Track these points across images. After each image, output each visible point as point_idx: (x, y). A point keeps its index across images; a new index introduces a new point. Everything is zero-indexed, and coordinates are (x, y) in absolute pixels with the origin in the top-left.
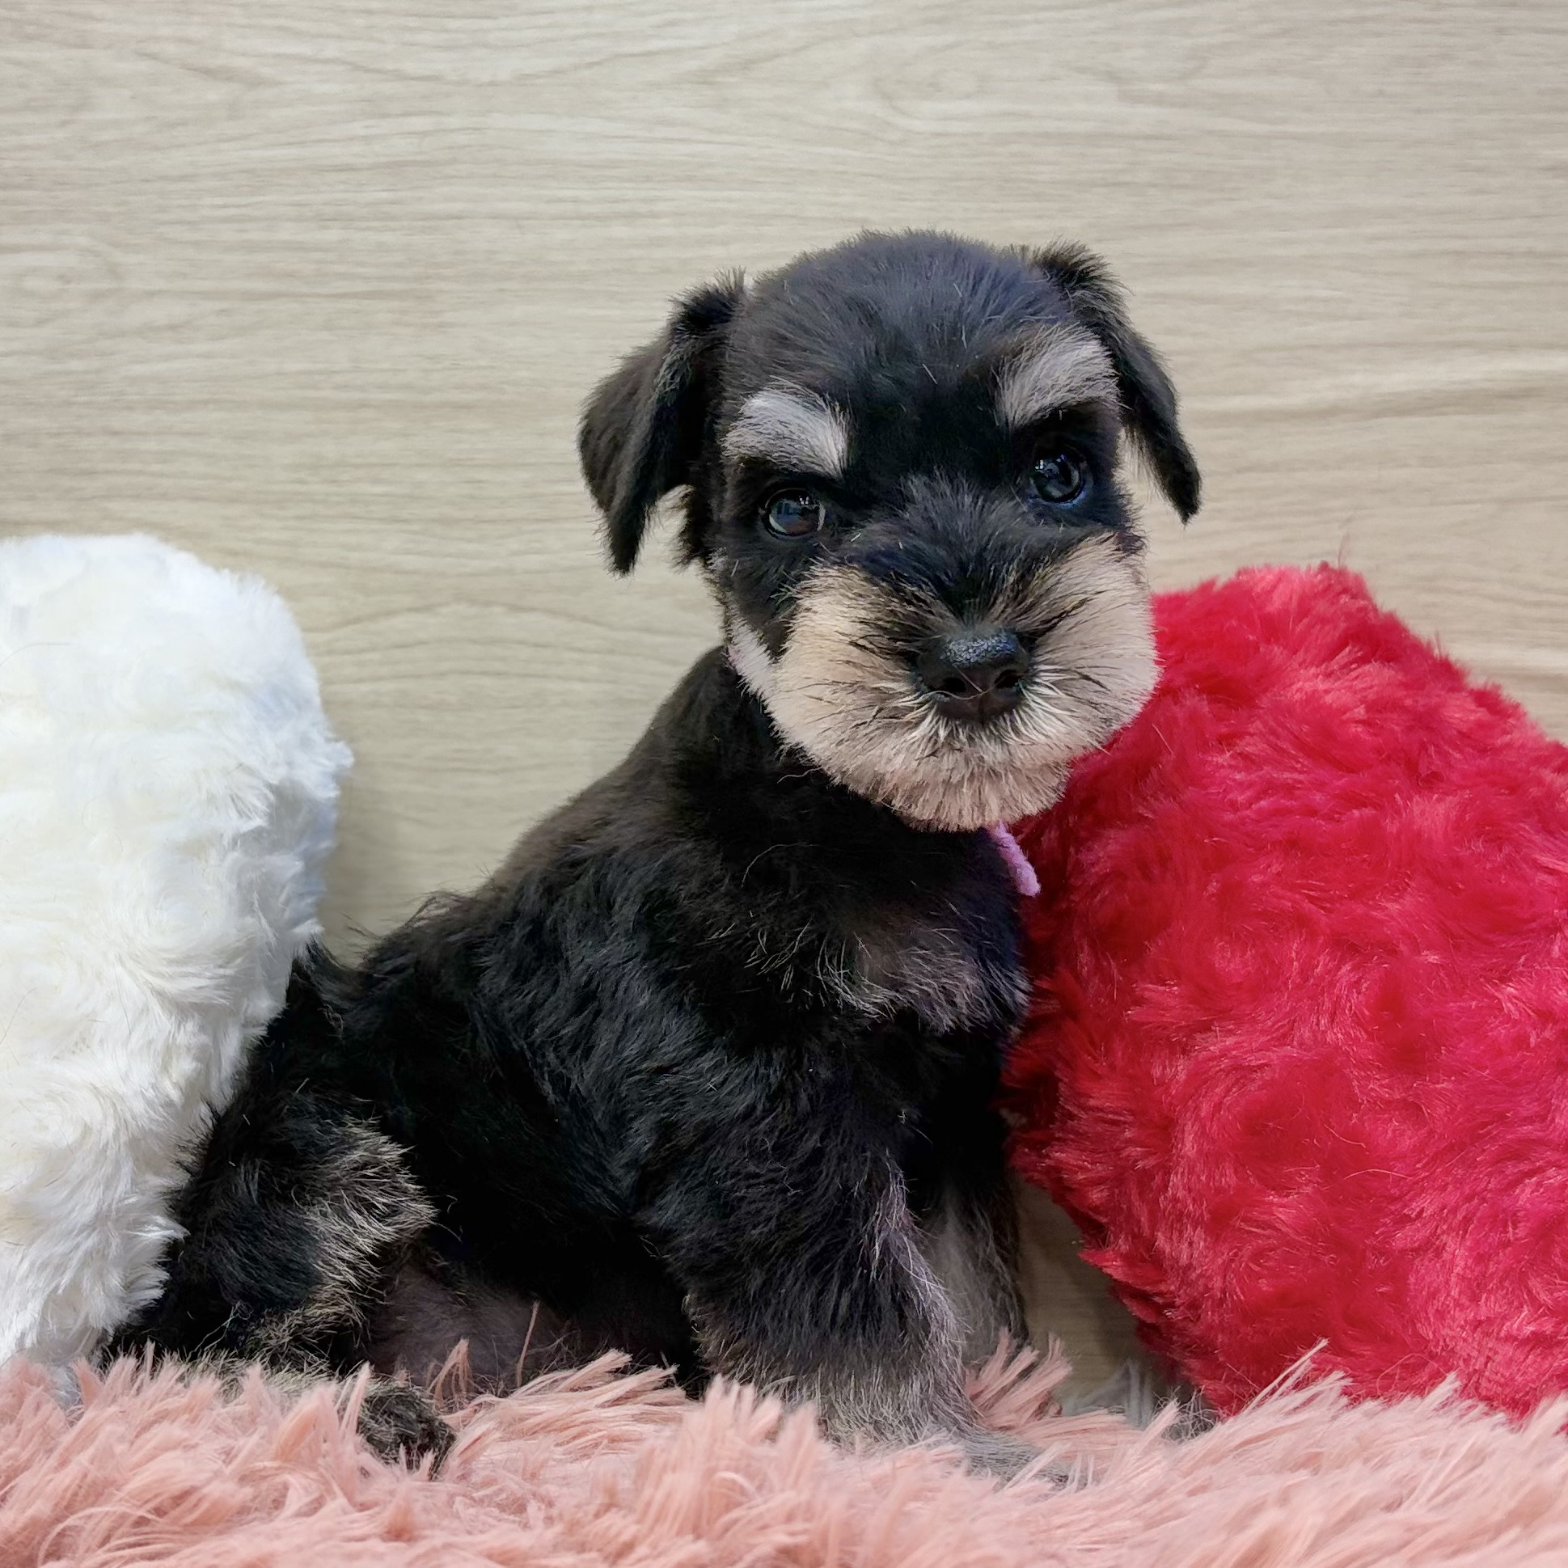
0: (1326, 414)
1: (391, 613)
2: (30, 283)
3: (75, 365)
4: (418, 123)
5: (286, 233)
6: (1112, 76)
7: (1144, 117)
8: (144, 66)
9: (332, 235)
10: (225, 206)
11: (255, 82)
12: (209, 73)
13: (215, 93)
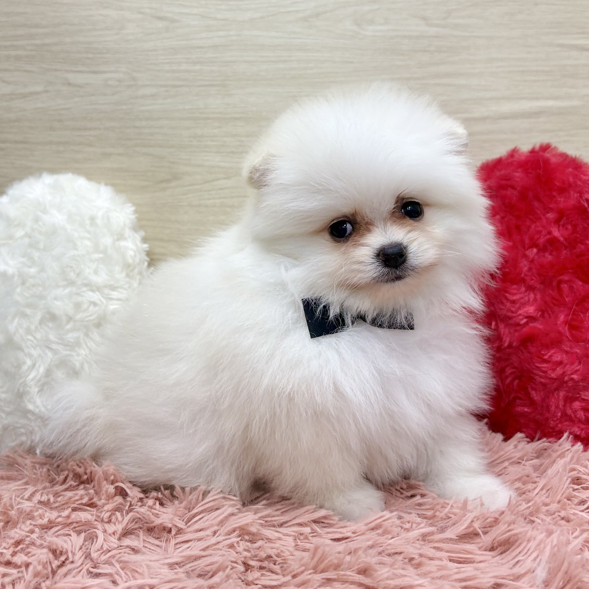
0: (484, 119)
1: (218, 179)
2: (110, 82)
3: (124, 107)
4: (221, 33)
5: (184, 67)
6: (424, 19)
7: (433, 31)
8: (140, 16)
9: (198, 67)
10: (165, 59)
11: (173, 21)
12: (160, 18)
13: (161, 24)
